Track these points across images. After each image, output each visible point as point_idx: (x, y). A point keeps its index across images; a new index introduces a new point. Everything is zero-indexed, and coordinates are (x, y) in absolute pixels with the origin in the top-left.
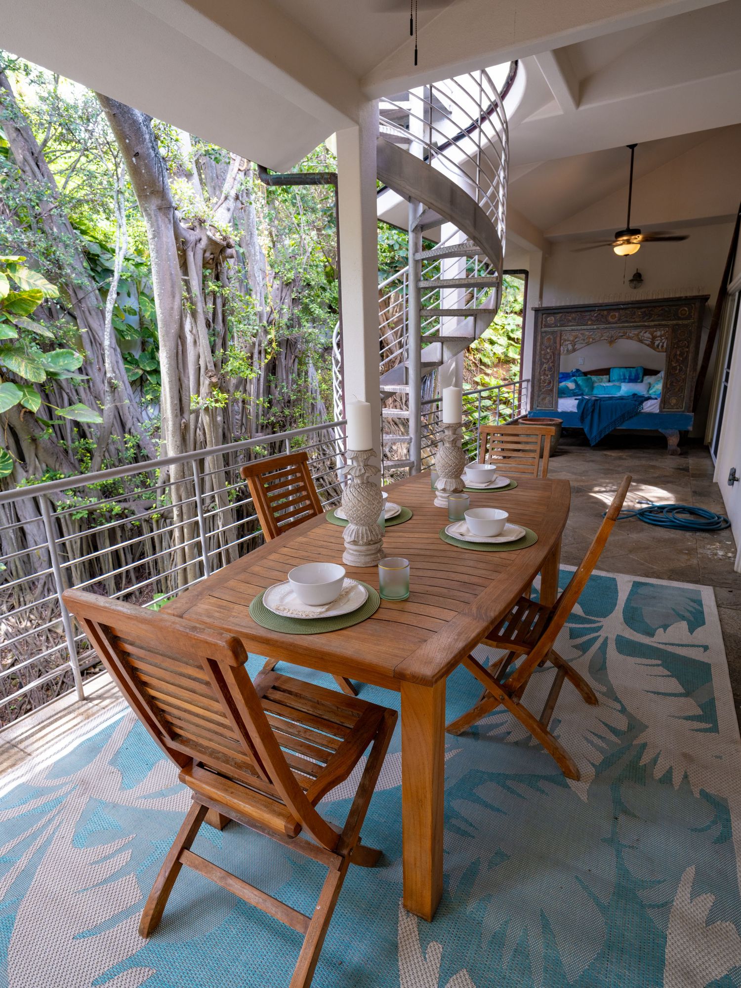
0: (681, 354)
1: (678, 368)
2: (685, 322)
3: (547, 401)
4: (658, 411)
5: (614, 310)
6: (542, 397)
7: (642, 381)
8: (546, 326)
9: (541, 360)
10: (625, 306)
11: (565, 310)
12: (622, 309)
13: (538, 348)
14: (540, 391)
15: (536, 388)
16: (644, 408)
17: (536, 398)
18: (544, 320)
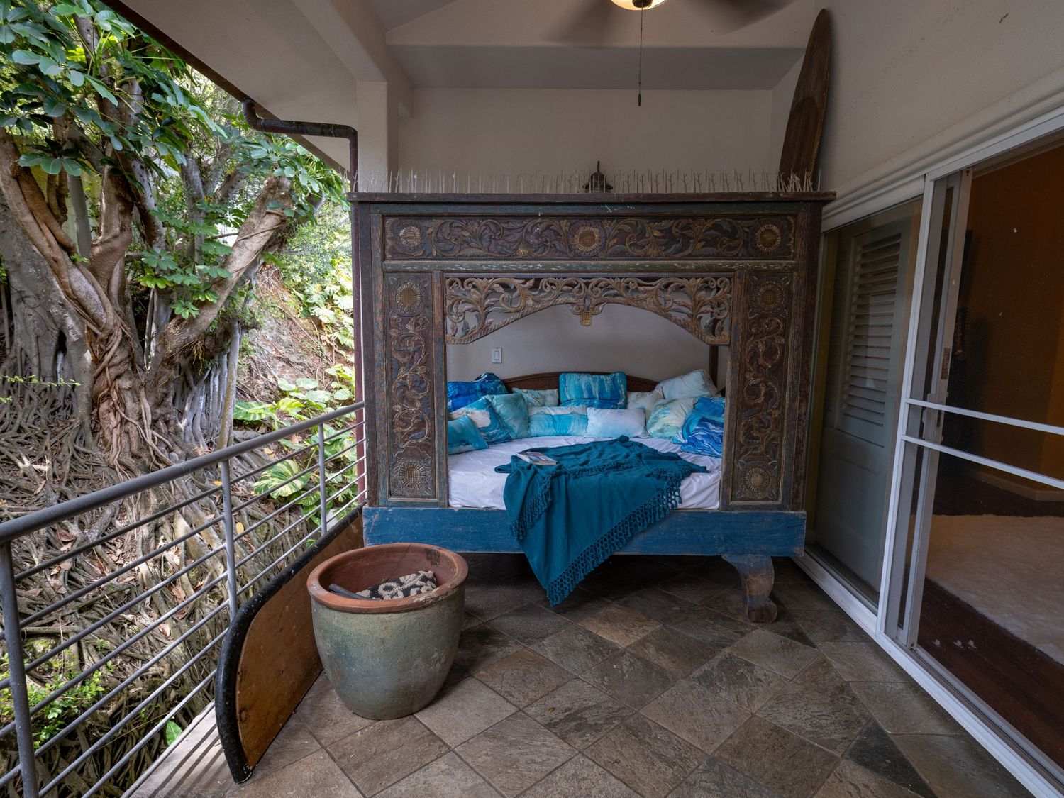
0: (770, 353)
1: (763, 390)
2: (776, 265)
3: (416, 477)
4: (716, 506)
5: (589, 217)
6: (400, 465)
7: (625, 407)
8: (396, 255)
9: (388, 355)
10: (618, 209)
11: (451, 209)
12: (611, 217)
13: (379, 318)
14: (396, 448)
15: (382, 439)
16: (685, 497)
17: (383, 468)
18: (389, 234)
